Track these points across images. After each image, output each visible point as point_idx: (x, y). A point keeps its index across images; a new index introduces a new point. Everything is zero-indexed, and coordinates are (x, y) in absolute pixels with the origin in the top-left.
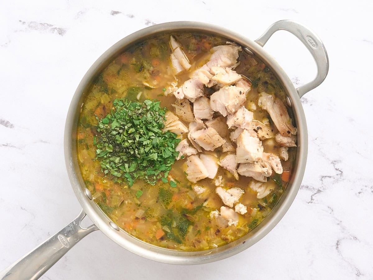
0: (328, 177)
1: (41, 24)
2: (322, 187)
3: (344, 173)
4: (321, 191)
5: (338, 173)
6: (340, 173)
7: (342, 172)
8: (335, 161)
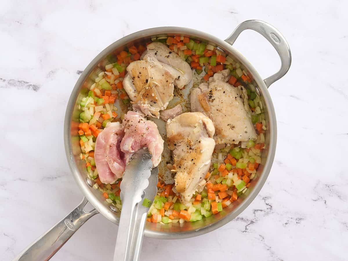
0: (260, 210)
1: (18, 81)
2: (255, 219)
3: (273, 208)
4: (253, 222)
5: (268, 208)
6: (270, 207)
7: (271, 207)
8: (266, 198)
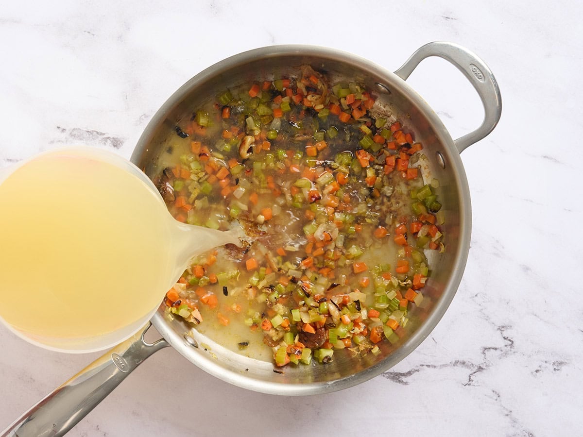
0: (493, 348)
1: (88, 131)
2: (485, 362)
3: (516, 344)
4: (482, 369)
5: (506, 344)
6: (510, 343)
7: (513, 342)
8: (503, 327)
